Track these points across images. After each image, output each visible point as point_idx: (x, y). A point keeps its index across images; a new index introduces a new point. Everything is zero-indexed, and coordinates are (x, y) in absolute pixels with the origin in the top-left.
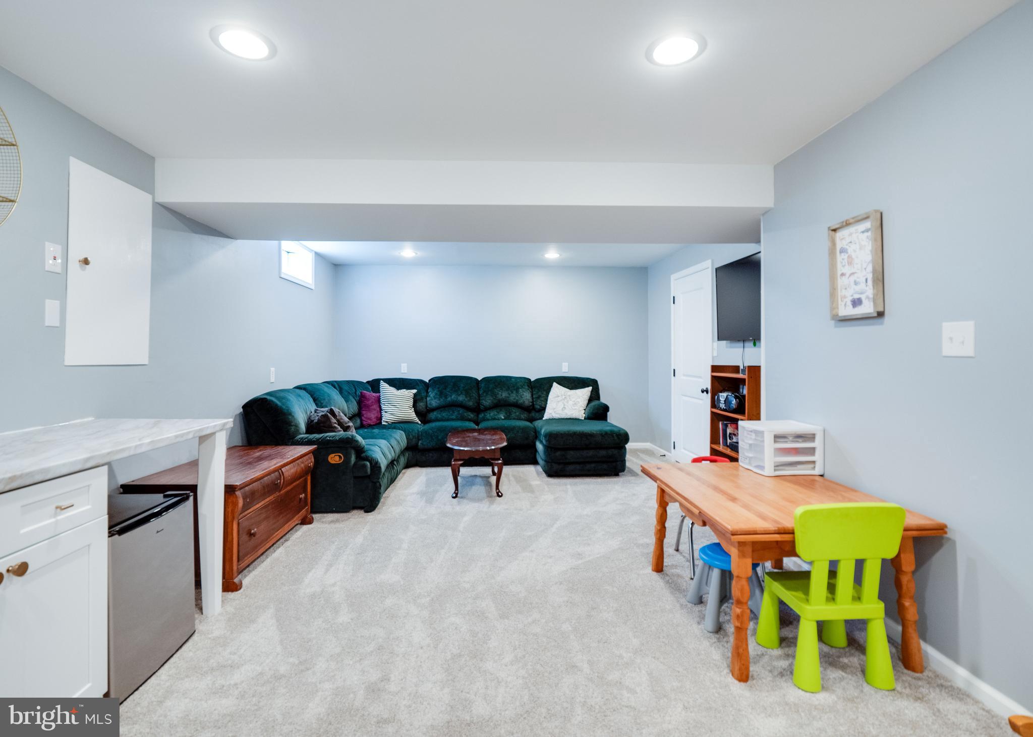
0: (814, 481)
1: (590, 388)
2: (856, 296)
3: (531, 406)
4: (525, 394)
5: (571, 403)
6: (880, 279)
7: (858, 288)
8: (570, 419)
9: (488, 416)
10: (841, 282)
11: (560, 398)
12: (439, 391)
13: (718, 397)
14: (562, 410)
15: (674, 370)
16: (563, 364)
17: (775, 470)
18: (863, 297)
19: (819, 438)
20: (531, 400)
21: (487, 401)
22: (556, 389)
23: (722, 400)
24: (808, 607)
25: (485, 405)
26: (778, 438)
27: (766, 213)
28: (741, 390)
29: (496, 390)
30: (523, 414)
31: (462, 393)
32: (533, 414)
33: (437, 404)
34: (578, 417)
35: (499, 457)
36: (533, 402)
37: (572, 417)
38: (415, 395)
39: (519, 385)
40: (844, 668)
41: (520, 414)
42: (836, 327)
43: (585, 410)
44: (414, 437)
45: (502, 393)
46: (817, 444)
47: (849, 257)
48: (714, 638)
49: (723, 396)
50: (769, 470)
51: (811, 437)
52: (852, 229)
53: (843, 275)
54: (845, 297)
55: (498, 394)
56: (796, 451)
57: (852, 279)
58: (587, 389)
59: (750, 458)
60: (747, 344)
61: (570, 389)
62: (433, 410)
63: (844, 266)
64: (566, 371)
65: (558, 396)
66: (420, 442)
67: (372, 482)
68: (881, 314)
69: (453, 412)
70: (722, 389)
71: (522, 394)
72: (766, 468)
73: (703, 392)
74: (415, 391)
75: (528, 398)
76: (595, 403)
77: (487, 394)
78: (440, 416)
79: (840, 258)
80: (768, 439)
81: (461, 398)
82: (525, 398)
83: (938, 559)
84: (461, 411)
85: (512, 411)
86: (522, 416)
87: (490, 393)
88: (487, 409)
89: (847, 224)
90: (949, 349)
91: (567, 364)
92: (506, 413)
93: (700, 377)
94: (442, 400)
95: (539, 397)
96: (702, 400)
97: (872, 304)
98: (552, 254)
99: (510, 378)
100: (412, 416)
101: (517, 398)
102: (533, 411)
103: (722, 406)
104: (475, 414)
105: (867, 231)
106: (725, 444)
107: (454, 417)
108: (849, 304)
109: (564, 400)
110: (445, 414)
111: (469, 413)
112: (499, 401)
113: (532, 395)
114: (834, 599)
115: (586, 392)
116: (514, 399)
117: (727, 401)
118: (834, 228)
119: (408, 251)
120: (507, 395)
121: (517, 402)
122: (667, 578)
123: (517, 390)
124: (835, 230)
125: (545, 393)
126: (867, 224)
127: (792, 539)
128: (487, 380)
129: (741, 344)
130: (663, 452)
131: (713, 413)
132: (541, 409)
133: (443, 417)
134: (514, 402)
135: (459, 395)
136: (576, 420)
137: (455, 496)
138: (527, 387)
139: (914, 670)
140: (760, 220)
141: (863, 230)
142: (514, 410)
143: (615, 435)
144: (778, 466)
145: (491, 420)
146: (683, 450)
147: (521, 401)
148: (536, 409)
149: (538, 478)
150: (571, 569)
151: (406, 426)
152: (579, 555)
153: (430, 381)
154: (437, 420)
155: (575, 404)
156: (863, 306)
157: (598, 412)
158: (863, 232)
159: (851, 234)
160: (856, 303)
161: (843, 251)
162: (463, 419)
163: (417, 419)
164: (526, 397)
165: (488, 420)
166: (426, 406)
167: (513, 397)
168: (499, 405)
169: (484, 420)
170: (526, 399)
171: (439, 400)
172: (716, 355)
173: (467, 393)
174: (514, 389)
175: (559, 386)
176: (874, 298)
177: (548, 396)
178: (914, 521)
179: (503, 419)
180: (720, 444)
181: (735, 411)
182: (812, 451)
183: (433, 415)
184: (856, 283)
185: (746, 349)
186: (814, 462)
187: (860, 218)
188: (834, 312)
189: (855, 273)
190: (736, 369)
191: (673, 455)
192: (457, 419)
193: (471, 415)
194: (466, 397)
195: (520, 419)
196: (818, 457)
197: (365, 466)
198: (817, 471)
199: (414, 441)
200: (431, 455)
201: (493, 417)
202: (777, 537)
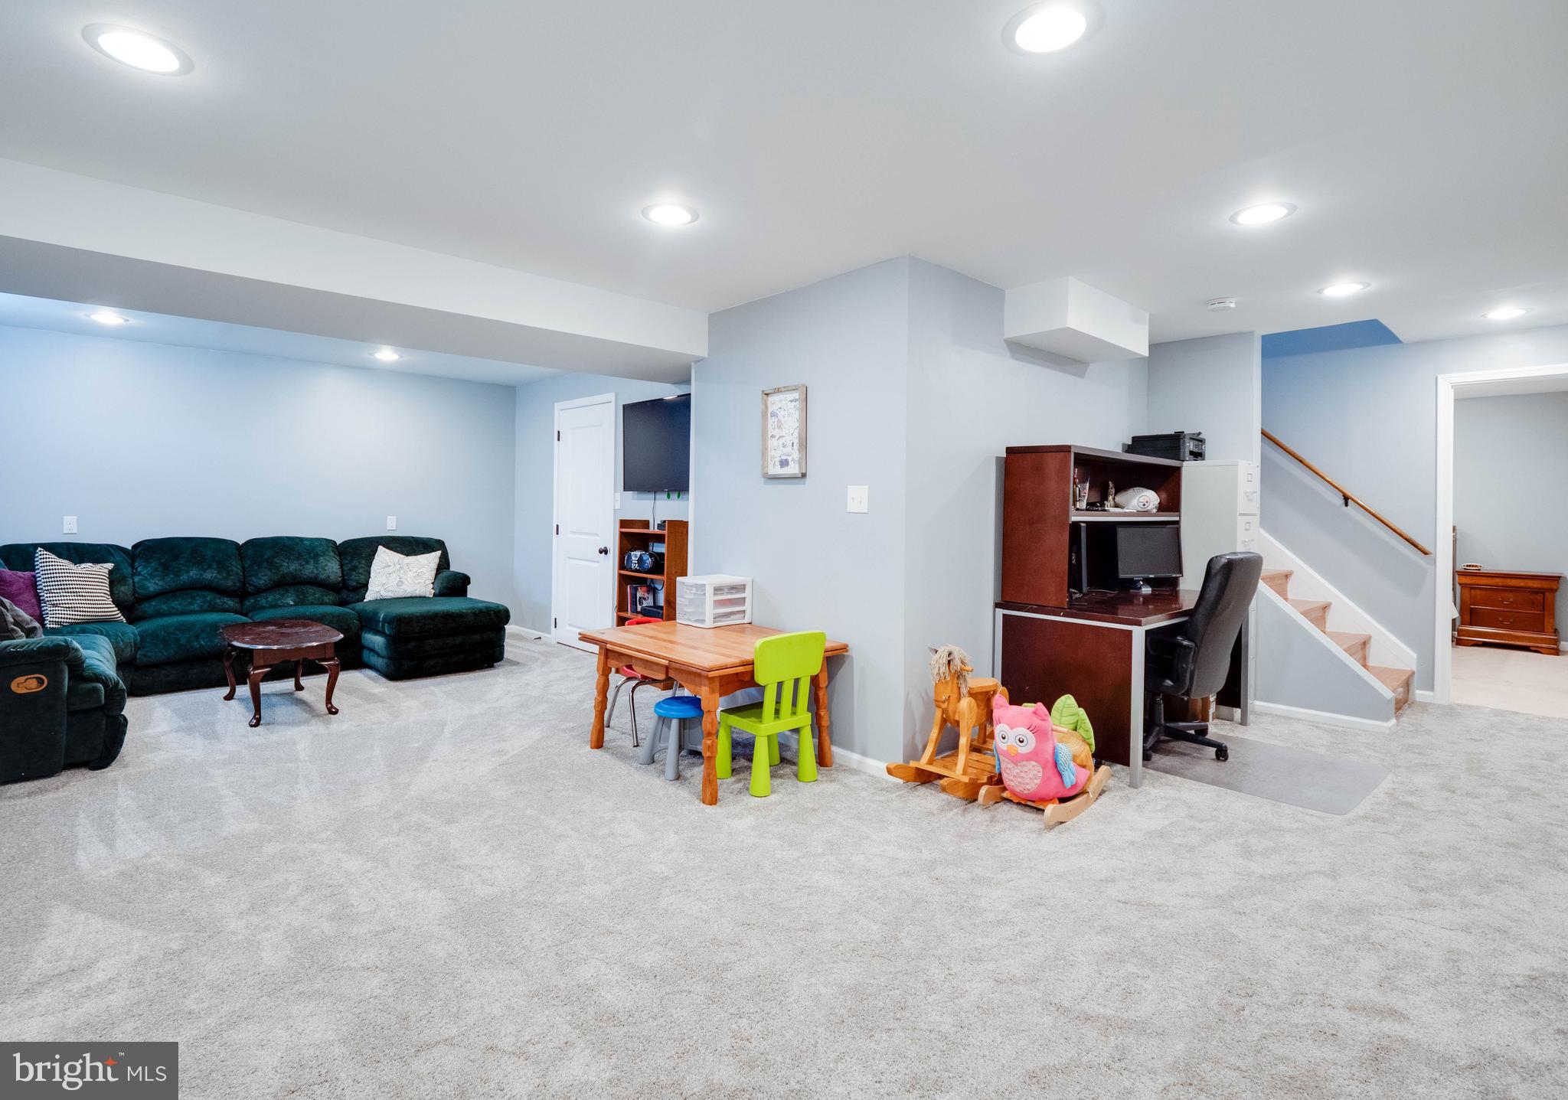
0: (744, 628)
1: (439, 553)
2: (785, 457)
3: (339, 582)
4: (329, 564)
5: (410, 575)
6: (804, 445)
7: (785, 450)
8: (411, 597)
9: (263, 602)
10: (772, 443)
11: (391, 569)
12: (161, 564)
13: (630, 556)
14: (398, 585)
15: (557, 526)
16: (389, 517)
17: (714, 622)
18: (790, 459)
19: (748, 589)
20: (339, 572)
21: (263, 578)
22: (383, 555)
23: (634, 559)
24: (762, 726)
25: (256, 584)
26: (718, 590)
27: (699, 361)
28: (651, 548)
29: (276, 560)
30: (326, 596)
31: (210, 567)
32: (344, 595)
33: (157, 587)
34: (424, 595)
35: (332, 656)
36: (343, 576)
37: (414, 595)
38: (111, 572)
39: (319, 550)
40: (781, 777)
41: (322, 595)
42: (765, 484)
43: (433, 583)
44: (126, 644)
45: (288, 563)
46: (747, 594)
47: (779, 421)
48: (677, 784)
49: (636, 555)
50: (709, 623)
51: (741, 588)
52: (781, 396)
53: (773, 436)
54: (774, 457)
55: (282, 566)
56: (731, 602)
57: (781, 441)
58: (433, 554)
59: (690, 613)
60: (658, 496)
61: (407, 556)
62: (150, 597)
63: (774, 429)
64: (392, 527)
65: (389, 566)
66: (139, 652)
67: (108, 716)
68: (804, 475)
69: (193, 598)
70: (630, 547)
71: (324, 564)
72: (707, 621)
73: (601, 552)
74: (110, 566)
75: (334, 570)
76: (444, 574)
77: (259, 567)
78: (165, 607)
79: (771, 420)
80: (709, 591)
81: (209, 575)
82: (330, 570)
83: (842, 674)
84: (210, 596)
85: (308, 592)
86: (326, 599)
87: (265, 564)
88: (260, 591)
89: (778, 391)
90: (852, 507)
91: (394, 518)
92: (298, 596)
93: (596, 535)
94: (168, 579)
95: (355, 568)
96: (598, 562)
97: (797, 465)
98: (387, 355)
99: (301, 540)
100: (113, 611)
101: (315, 571)
102: (345, 591)
103: (635, 566)
104: (237, 600)
105: (795, 401)
106: (634, 611)
107: (195, 607)
108: (778, 463)
109: (399, 570)
110: (176, 604)
111: (226, 600)
112: (283, 576)
113: (341, 566)
114: (778, 717)
115: (434, 558)
116: (312, 572)
117: (640, 560)
118: (767, 392)
119: (108, 317)
120: (299, 567)
121: (316, 577)
122: (611, 751)
123: (316, 557)
124: (767, 394)
125: (364, 562)
126: (796, 395)
127: (751, 669)
128: (254, 544)
129: (652, 496)
130: (538, 634)
131: (621, 576)
132: (359, 586)
133: (173, 608)
134: (311, 578)
135: (204, 570)
136: (422, 598)
137: (257, 722)
138: (332, 554)
139: (827, 766)
140: (690, 366)
141: (792, 398)
142: (310, 589)
143: (492, 612)
144: (717, 617)
145: (268, 608)
146: (568, 628)
147: (323, 576)
148: (352, 586)
149: (377, 685)
150: (500, 765)
151: (106, 627)
152: (500, 752)
153: (133, 547)
154: (159, 614)
155: (418, 576)
156: (789, 467)
157: (454, 584)
158: (791, 401)
159: (781, 401)
160: (784, 463)
161: (774, 415)
162: (213, 608)
163: (120, 615)
164: (331, 568)
165: (264, 608)
166: (134, 592)
167: (309, 570)
168: (284, 584)
169: (257, 608)
170: (332, 572)
171: (163, 579)
172: (619, 508)
173: (221, 566)
174: (311, 558)
175: (387, 550)
176: (799, 460)
177: (370, 567)
178: (829, 645)
179: (292, 605)
180: (627, 611)
181: (650, 571)
182: (742, 601)
183: (149, 607)
184: (784, 446)
185: (657, 502)
186: (744, 612)
187: (790, 388)
188: (765, 470)
189: (783, 436)
190: (645, 524)
191: (553, 636)
192: (202, 611)
193: (231, 603)
194: (219, 573)
195: (323, 603)
196: (747, 607)
197: (96, 691)
198: (747, 620)
199: (128, 652)
200: (163, 672)
201: (273, 604)
202: (741, 669)
